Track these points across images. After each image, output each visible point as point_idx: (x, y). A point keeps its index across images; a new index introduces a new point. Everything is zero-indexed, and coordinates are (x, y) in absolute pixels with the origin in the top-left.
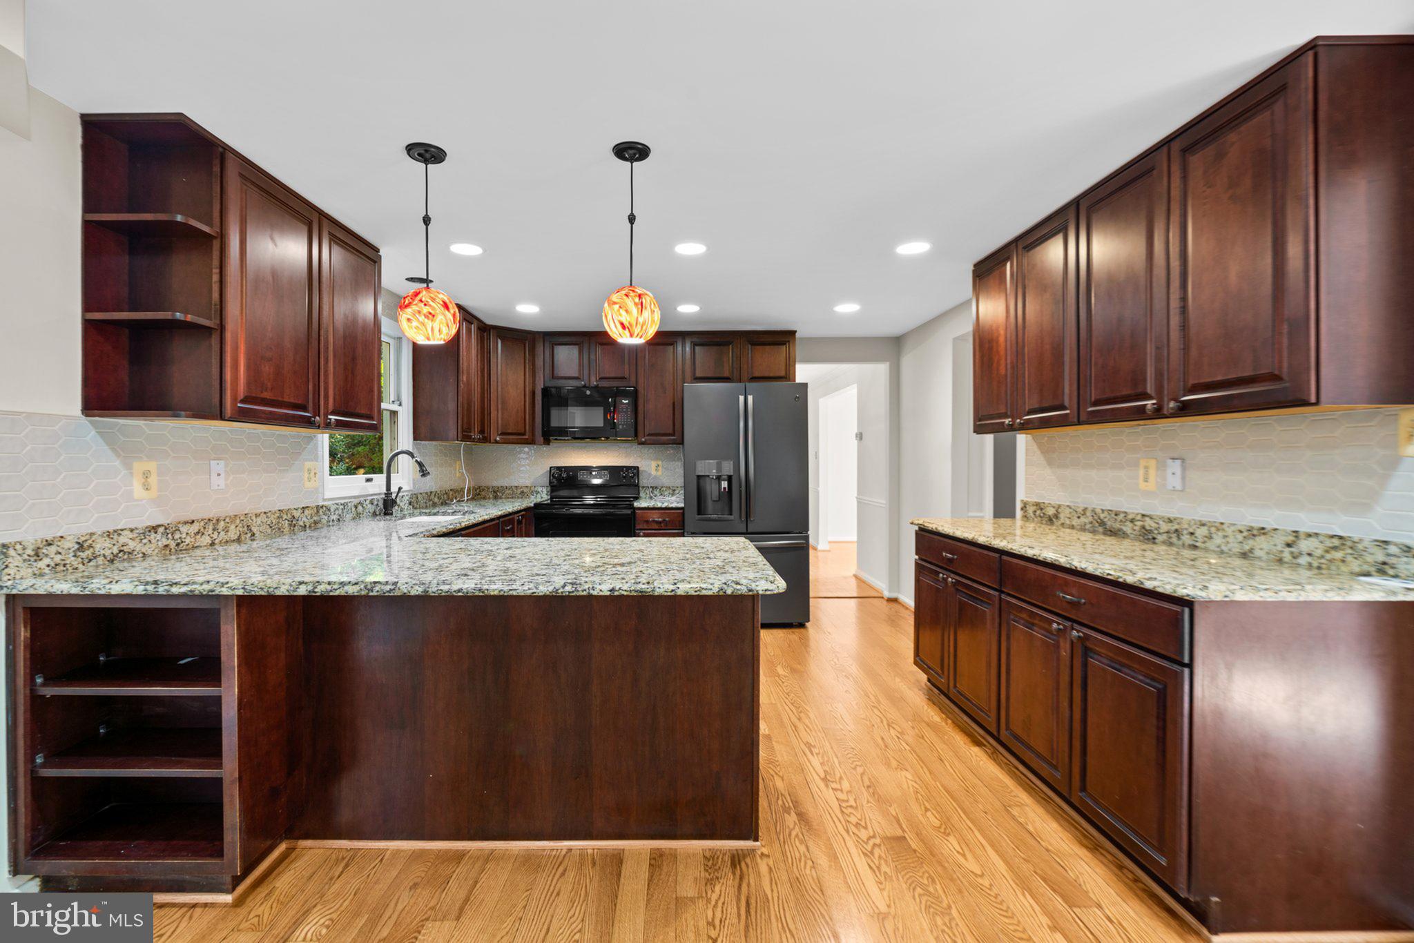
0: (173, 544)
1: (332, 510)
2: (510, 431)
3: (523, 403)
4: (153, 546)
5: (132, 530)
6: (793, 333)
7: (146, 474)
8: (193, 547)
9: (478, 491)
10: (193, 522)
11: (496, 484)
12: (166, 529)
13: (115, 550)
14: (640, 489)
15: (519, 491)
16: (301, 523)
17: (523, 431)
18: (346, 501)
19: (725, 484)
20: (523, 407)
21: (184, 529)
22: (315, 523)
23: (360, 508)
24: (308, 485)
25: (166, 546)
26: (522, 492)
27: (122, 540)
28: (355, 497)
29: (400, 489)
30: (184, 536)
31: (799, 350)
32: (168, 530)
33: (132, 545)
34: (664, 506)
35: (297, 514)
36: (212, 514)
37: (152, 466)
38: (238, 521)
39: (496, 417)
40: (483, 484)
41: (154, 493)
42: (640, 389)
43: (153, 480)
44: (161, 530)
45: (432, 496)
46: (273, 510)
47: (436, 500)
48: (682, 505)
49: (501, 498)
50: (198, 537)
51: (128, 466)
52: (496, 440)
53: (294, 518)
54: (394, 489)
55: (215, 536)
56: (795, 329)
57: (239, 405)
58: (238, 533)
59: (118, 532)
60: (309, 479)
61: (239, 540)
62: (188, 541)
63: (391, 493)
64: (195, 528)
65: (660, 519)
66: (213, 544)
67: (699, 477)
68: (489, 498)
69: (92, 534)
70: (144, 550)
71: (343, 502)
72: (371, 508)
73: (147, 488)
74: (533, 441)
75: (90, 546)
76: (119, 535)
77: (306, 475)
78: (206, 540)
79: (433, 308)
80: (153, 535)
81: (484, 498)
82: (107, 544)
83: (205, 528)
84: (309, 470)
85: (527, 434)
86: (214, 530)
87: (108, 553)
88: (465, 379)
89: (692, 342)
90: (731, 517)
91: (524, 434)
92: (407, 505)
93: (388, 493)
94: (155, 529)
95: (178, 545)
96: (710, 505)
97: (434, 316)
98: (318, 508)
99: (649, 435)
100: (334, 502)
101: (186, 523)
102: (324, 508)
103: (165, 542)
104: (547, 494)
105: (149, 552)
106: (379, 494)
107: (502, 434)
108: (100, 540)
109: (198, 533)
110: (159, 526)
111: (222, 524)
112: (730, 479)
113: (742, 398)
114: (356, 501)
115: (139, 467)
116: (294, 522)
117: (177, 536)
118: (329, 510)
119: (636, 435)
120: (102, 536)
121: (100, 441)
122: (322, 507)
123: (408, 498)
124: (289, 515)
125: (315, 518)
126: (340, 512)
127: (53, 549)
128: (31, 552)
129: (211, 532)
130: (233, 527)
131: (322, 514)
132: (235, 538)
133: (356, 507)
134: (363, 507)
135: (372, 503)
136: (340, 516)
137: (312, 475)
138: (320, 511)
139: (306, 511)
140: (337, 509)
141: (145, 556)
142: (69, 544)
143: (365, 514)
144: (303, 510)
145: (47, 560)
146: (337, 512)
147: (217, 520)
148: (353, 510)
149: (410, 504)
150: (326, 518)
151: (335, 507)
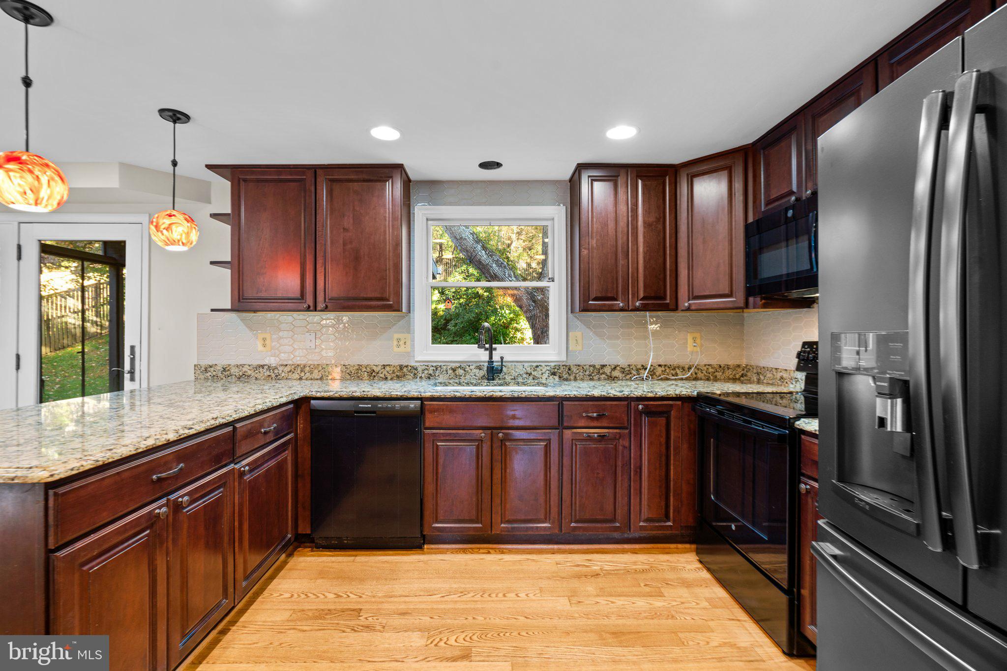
0: (273, 375)
1: (420, 369)
4: (261, 375)
5: (249, 366)
7: (264, 339)
8: (287, 379)
10: (287, 365)
11: (763, 363)
12: (269, 367)
13: (241, 374)
15: (779, 375)
16: (382, 376)
18: (439, 364)
21: (281, 369)
22: (398, 377)
24: (396, 349)
25: (270, 376)
26: (782, 378)
27: (244, 369)
29: (502, 358)
30: (280, 372)
32: (271, 368)
33: (249, 373)
35: (375, 368)
37: (267, 336)
38: (321, 368)
40: (752, 363)
43: (268, 342)
44: (266, 367)
46: (352, 364)
47: (616, 373)
50: (290, 374)
51: (256, 336)
53: (374, 371)
55: (303, 374)
58: (321, 375)
59: (243, 366)
60: (398, 346)
62: (283, 375)
63: (493, 362)
64: (288, 369)
67: (839, 375)
70: (256, 376)
71: (434, 364)
73: (264, 345)
75: (228, 370)
76: (243, 367)
77: (395, 343)
78: (296, 376)
80: (261, 369)
82: (237, 370)
83: (295, 370)
84: (399, 340)
86: (301, 371)
87: (237, 374)
93: (491, 362)
94: (263, 366)
95: (277, 376)
98: (401, 367)
101: (282, 365)
102: (410, 368)
103: (268, 373)
105: (259, 377)
108: (233, 368)
109: (290, 371)
110: (265, 365)
111: (308, 368)
114: (454, 365)
115: (261, 336)
116: (374, 374)
117: (276, 371)
118: (416, 369)
120: (234, 366)
121: (242, 324)
122: (407, 366)
123: (548, 368)
124: (368, 369)
125: (398, 374)
126: (431, 372)
127: (212, 369)
128: (203, 369)
129: (299, 372)
130: (316, 371)
131: (406, 371)
132: (319, 377)
133: (454, 370)
134: (465, 371)
135: (479, 368)
136: (430, 374)
137: (402, 343)
138: (405, 370)
139: (388, 368)
140: (427, 369)
141: (256, 379)
142: (219, 368)
143: (468, 377)
144: (384, 366)
145: (210, 374)
146: (426, 372)
147: (305, 366)
148: (450, 372)
149: (554, 374)
150: (412, 375)
151: (424, 367)
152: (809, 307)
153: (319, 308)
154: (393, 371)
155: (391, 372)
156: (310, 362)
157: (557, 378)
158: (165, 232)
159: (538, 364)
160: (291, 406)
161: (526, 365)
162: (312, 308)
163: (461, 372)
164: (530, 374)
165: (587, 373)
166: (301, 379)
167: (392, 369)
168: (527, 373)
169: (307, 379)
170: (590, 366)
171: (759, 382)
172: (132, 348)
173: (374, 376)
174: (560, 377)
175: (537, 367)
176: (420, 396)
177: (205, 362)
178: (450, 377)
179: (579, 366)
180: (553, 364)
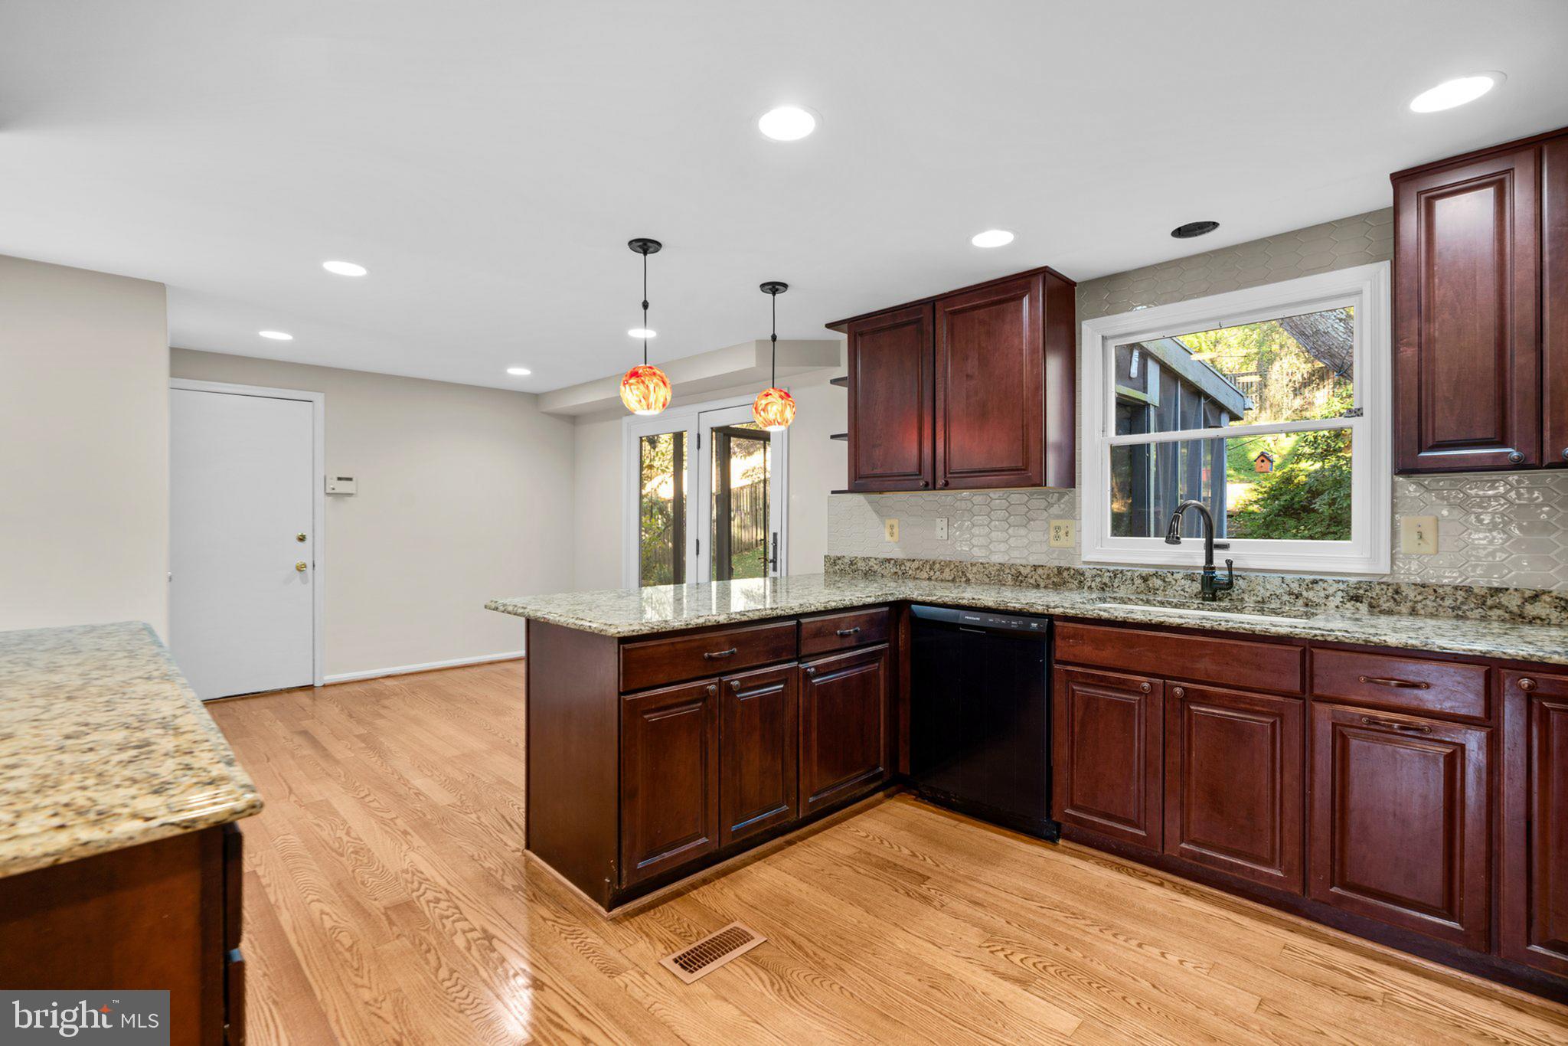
0: (900, 573)
1: (1088, 575)
5: (876, 559)
7: (892, 527)
8: (914, 577)
10: (914, 560)
12: (895, 562)
13: (867, 568)
16: (1032, 581)
18: (1120, 568)
21: (908, 564)
22: (1055, 585)
24: (1053, 543)
25: (896, 573)
27: (871, 564)
29: (1234, 563)
30: (908, 568)
32: (898, 563)
33: (876, 567)
35: (1022, 569)
36: (931, 556)
37: (895, 522)
38: (953, 566)
41: (896, 538)
43: (896, 530)
44: (893, 562)
46: (992, 562)
50: (918, 571)
51: (884, 524)
53: (1021, 574)
55: (932, 573)
58: (953, 576)
59: (869, 559)
60: (1057, 538)
61: (953, 580)
62: (910, 572)
63: (1214, 568)
64: (915, 565)
69: (857, 558)
70: (882, 572)
71: (1112, 568)
73: (892, 534)
75: (856, 564)
77: (1053, 533)
78: (925, 575)
80: (887, 565)
82: (863, 564)
83: (923, 566)
84: (1058, 529)
86: (931, 569)
87: (863, 569)
93: (1209, 566)
94: (889, 560)
95: (903, 574)
98: (1060, 571)
100: (1091, 567)
101: (909, 560)
102: (1073, 572)
103: (895, 570)
105: (886, 574)
108: (860, 561)
109: (918, 568)
110: (891, 559)
111: (938, 566)
114: (1145, 571)
115: (889, 522)
116: (1020, 578)
117: (903, 568)
120: (861, 559)
121: (870, 507)
122: (1068, 569)
123: (1342, 586)
124: (1013, 570)
125: (1055, 580)
126: (1106, 580)
127: (840, 562)
128: (832, 561)
129: (928, 570)
130: (947, 570)
131: (1067, 577)
132: (950, 578)
133: (1145, 579)
134: (1164, 581)
135: (1191, 578)
136: (1105, 584)
137: (1062, 533)
138: (1065, 574)
139: (1040, 571)
140: (1099, 575)
141: (883, 576)
142: (847, 560)
143: (1169, 592)
144: (1035, 567)
145: (838, 567)
146: (1098, 579)
147: (934, 563)
148: (1138, 581)
149: (1357, 599)
150: (1076, 582)
151: (1094, 572)
153: (938, 486)
154: (1048, 575)
155: (1045, 577)
156: (941, 558)
157: (1363, 608)
158: (762, 413)
159: (1318, 577)
160: (886, 609)
161: (1288, 577)
162: (930, 486)
163: (1158, 583)
164: (1298, 596)
165: (1448, 602)
166: (930, 579)
167: (1046, 572)
168: (1291, 593)
169: (936, 580)
170: (1456, 588)
172: (775, 535)
173: (1021, 582)
174: (1371, 606)
175: (1315, 582)
176: (1046, 612)
178: (1139, 590)
179: (1423, 586)
180: (1353, 580)
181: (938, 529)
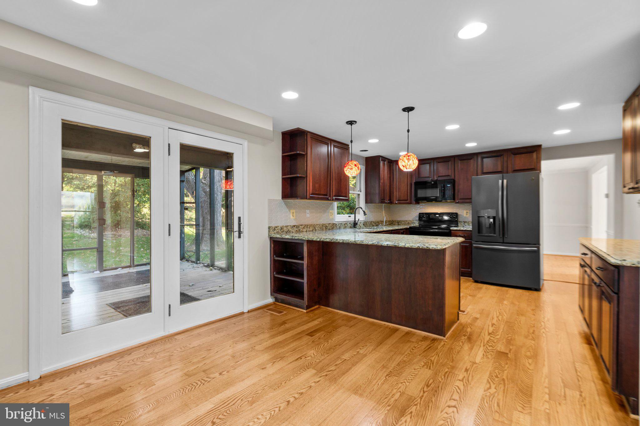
0: (298, 230)
1: (337, 225)
2: (402, 199)
3: (407, 188)
4: (294, 230)
5: (290, 226)
6: (540, 146)
7: (293, 213)
9: (392, 222)
10: (302, 225)
11: (399, 219)
13: (287, 230)
14: (459, 222)
15: (407, 222)
17: (406, 199)
19: (492, 220)
20: (407, 190)
21: (300, 227)
22: (332, 228)
23: (346, 225)
24: (331, 217)
25: (297, 230)
26: (408, 223)
27: (288, 228)
28: (344, 222)
29: (359, 219)
31: (543, 154)
32: (297, 227)
33: (290, 229)
34: (464, 229)
35: (327, 225)
36: (307, 223)
37: (294, 211)
38: (312, 226)
39: (396, 194)
40: (394, 219)
41: (294, 218)
42: (456, 180)
43: (294, 214)
44: (296, 226)
45: (372, 223)
46: (321, 223)
47: (374, 224)
48: (471, 229)
49: (400, 225)
50: (303, 229)
51: (290, 211)
52: (396, 203)
54: (357, 220)
55: (307, 229)
56: (541, 144)
57: (311, 195)
59: (288, 226)
61: (312, 231)
62: (301, 230)
64: (303, 227)
65: (463, 235)
66: (306, 231)
67: (479, 217)
68: (396, 225)
69: (283, 226)
70: (292, 230)
71: (341, 223)
72: (349, 225)
73: (293, 216)
74: (411, 203)
77: (330, 214)
78: (305, 230)
79: (352, 167)
81: (394, 225)
83: (305, 227)
84: (331, 212)
85: (408, 200)
86: (307, 227)
88: (382, 181)
89: (481, 157)
90: (495, 235)
91: (407, 200)
92: (362, 225)
93: (355, 221)
94: (294, 226)
95: (299, 230)
96: (484, 230)
97: (352, 169)
98: (333, 224)
99: (460, 199)
100: (338, 223)
101: (301, 225)
104: (418, 224)
106: (353, 221)
107: (398, 201)
108: (284, 228)
110: (295, 225)
112: (494, 218)
113: (500, 181)
114: (345, 223)
115: (292, 211)
116: (326, 227)
117: (299, 228)
118: (336, 225)
119: (454, 199)
120: (285, 227)
121: (285, 205)
124: (325, 225)
126: (340, 226)
127: (277, 228)
128: (273, 229)
132: (312, 230)
137: (332, 214)
139: (330, 225)
141: (292, 232)
142: (279, 228)
143: (348, 227)
147: (308, 225)
148: (344, 225)
152: (419, 204)
171: (398, 225)
172: (239, 218)
177: (273, 225)
181: (307, 214)
